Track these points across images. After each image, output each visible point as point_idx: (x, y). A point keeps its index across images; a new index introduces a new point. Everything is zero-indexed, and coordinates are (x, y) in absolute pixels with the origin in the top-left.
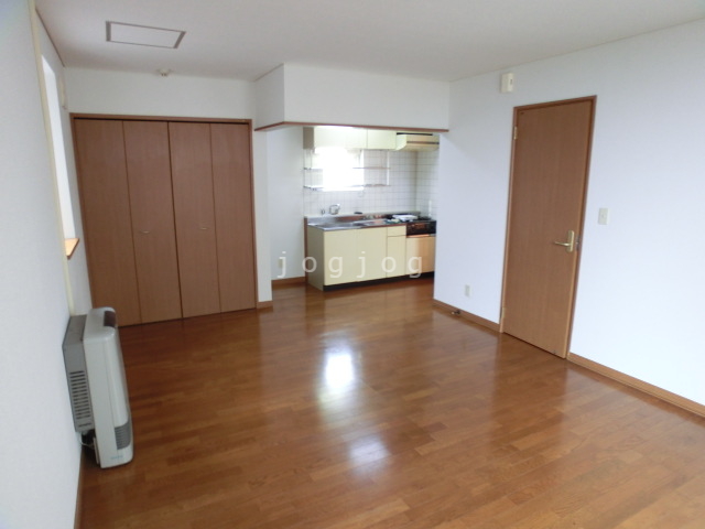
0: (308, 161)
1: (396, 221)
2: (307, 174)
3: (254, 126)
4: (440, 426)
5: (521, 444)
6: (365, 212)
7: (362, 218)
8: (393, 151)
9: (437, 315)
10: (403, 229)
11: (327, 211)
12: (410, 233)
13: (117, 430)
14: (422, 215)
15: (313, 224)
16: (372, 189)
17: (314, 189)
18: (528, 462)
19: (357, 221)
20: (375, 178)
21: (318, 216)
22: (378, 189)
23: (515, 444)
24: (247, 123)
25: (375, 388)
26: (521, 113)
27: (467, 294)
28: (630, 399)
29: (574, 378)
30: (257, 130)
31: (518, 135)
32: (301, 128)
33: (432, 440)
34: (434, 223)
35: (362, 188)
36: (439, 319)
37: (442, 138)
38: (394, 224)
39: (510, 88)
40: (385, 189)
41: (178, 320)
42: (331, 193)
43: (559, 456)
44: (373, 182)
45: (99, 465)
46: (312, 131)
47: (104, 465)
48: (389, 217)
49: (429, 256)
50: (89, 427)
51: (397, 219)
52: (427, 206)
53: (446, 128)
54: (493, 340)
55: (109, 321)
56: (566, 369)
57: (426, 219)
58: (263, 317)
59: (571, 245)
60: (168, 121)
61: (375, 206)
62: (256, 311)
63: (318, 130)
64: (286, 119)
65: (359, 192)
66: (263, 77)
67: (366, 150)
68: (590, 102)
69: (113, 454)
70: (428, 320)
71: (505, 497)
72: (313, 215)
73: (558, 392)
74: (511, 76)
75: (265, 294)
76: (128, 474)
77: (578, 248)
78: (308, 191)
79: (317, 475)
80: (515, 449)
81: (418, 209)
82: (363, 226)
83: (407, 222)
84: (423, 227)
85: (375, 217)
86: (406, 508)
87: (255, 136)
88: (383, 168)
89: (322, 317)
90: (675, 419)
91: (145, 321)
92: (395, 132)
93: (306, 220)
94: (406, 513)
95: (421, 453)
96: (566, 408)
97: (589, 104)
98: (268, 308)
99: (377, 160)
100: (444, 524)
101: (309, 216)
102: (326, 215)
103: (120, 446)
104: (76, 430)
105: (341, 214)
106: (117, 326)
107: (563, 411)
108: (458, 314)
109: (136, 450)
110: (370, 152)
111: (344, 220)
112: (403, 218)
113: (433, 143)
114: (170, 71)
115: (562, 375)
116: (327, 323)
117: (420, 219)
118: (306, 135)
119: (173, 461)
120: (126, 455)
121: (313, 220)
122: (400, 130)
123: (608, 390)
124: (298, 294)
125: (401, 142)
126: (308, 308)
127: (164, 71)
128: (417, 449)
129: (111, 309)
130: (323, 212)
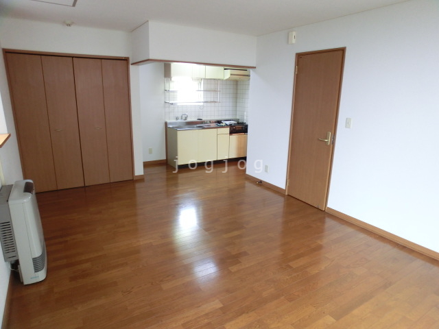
0: (167, 85)
1: (223, 124)
2: (167, 94)
3: (131, 62)
4: (245, 254)
5: (294, 264)
6: (204, 119)
7: (202, 123)
8: (222, 80)
9: (248, 184)
10: (227, 130)
11: (180, 118)
12: (231, 133)
13: (35, 260)
14: (240, 121)
15: (171, 126)
16: (209, 104)
17: (172, 104)
18: (298, 276)
19: (199, 124)
20: (211, 97)
21: (175, 121)
22: (213, 104)
23: (290, 264)
24: (126, 60)
25: (206, 230)
26: (300, 57)
27: (266, 171)
28: (362, 236)
29: (329, 223)
30: (132, 64)
31: (298, 70)
32: (163, 64)
33: (240, 262)
34: (247, 126)
35: (202, 104)
36: (250, 187)
37: (252, 72)
38: (222, 127)
39: (294, 41)
40: (217, 104)
41: (83, 187)
42: (182, 106)
43: (317, 271)
44: (209, 100)
45: (23, 283)
46: (170, 65)
47: (25, 283)
48: (219, 122)
49: (243, 147)
50: (15, 259)
51: (224, 123)
52: (244, 116)
53: (254, 66)
54: (281, 199)
55: (28, 189)
56: (324, 218)
57: (243, 124)
58: (138, 185)
59: (329, 141)
60: (73, 57)
61: (211, 115)
62: (134, 181)
63: (173, 65)
64: (151, 58)
65: (200, 106)
66: (136, 30)
67: (204, 79)
68: (342, 51)
69: (32, 276)
70: (243, 187)
71: (282, 298)
72: (171, 120)
73: (320, 232)
74: (294, 33)
75: (139, 170)
76: (43, 288)
77: (333, 143)
78: (167, 105)
79: (166, 286)
80: (290, 267)
81: (238, 118)
82: (203, 128)
83: (231, 125)
84: (239, 129)
85: (210, 122)
86: (221, 305)
87: (132, 68)
88: (215, 91)
89: (176, 185)
90: (388, 247)
91: (60, 188)
92: (223, 68)
93: (166, 123)
94: (221, 308)
95: (233, 271)
96: (324, 242)
97: (341, 52)
98: (141, 179)
99: (211, 85)
100: (244, 315)
101: (168, 121)
102: (179, 121)
103: (37, 270)
104: (5, 261)
105: (189, 120)
106: (34, 192)
107: (321, 243)
108: (260, 183)
109: (48, 272)
110: (208, 81)
111: (190, 124)
112: (228, 123)
113: (247, 76)
114: (73, 23)
115: (322, 221)
116: (179, 188)
117: (238, 123)
118: (166, 68)
119: (73, 279)
120: (41, 275)
121: (171, 123)
122: (226, 67)
123: (350, 230)
124: (161, 171)
125: (227, 74)
126: (168, 179)
127: (68, 22)
128: (230, 268)
129: (31, 181)
130: (177, 119)
